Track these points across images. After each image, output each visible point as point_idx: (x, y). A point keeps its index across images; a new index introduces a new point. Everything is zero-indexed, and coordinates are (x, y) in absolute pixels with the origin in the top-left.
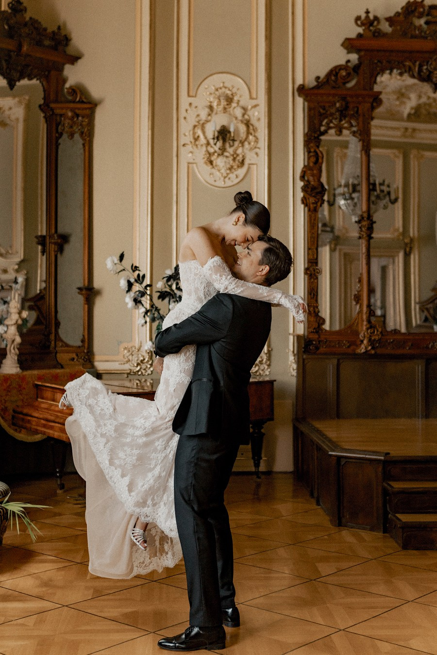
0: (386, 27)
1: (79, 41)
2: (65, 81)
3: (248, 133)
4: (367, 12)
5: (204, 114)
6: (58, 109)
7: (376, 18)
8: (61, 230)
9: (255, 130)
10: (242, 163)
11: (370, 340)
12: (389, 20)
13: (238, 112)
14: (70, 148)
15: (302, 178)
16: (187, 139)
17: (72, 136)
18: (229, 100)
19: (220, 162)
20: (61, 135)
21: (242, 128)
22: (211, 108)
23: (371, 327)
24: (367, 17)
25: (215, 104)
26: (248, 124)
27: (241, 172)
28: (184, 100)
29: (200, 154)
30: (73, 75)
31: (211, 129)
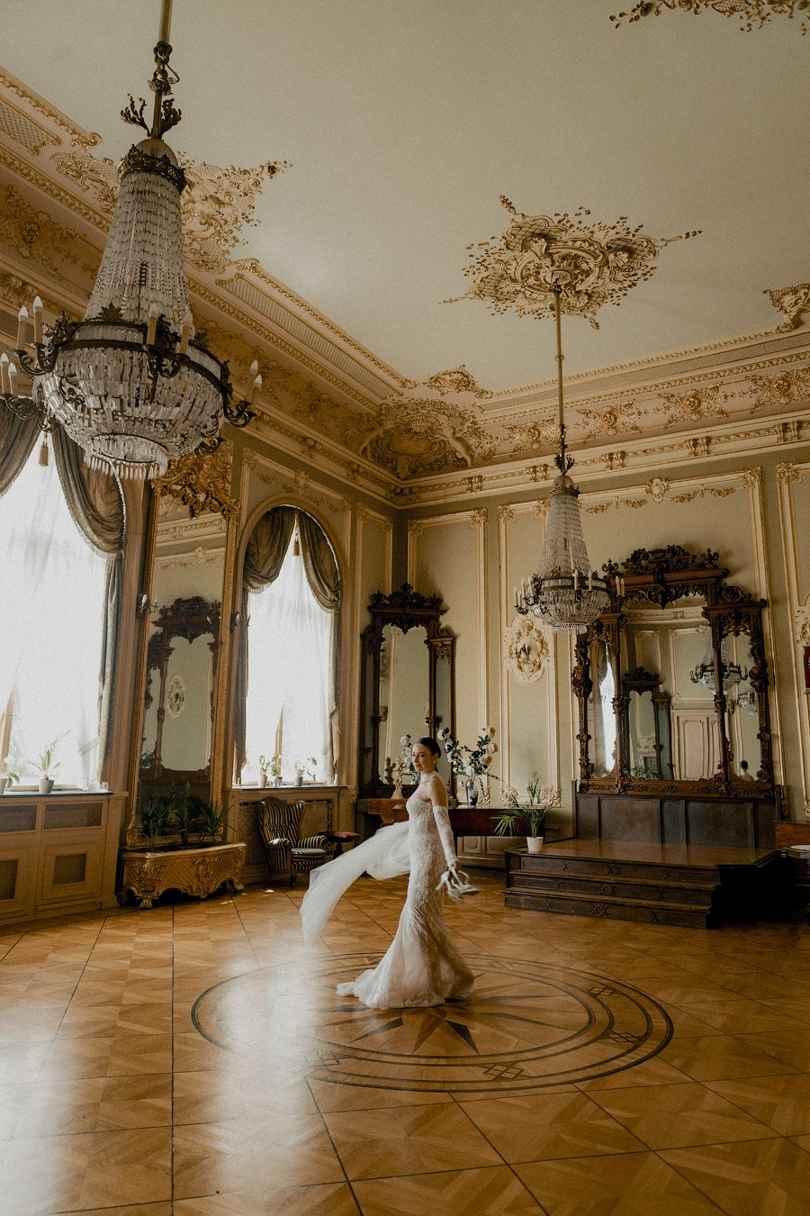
0: (621, 569)
1: (448, 600)
2: (439, 625)
3: (542, 647)
4: (610, 561)
5: (515, 637)
6: (437, 642)
7: (616, 564)
8: (438, 714)
9: (547, 645)
10: (539, 667)
11: (622, 785)
12: (623, 564)
13: (535, 635)
14: (443, 665)
15: (573, 675)
16: (506, 652)
17: (443, 657)
18: (530, 628)
19: (525, 667)
20: (437, 657)
21: (539, 644)
22: (520, 634)
23: (622, 776)
24: (610, 564)
25: (522, 631)
26: (542, 642)
27: (540, 672)
28: (505, 628)
29: (514, 662)
30: (445, 621)
31: (520, 646)
